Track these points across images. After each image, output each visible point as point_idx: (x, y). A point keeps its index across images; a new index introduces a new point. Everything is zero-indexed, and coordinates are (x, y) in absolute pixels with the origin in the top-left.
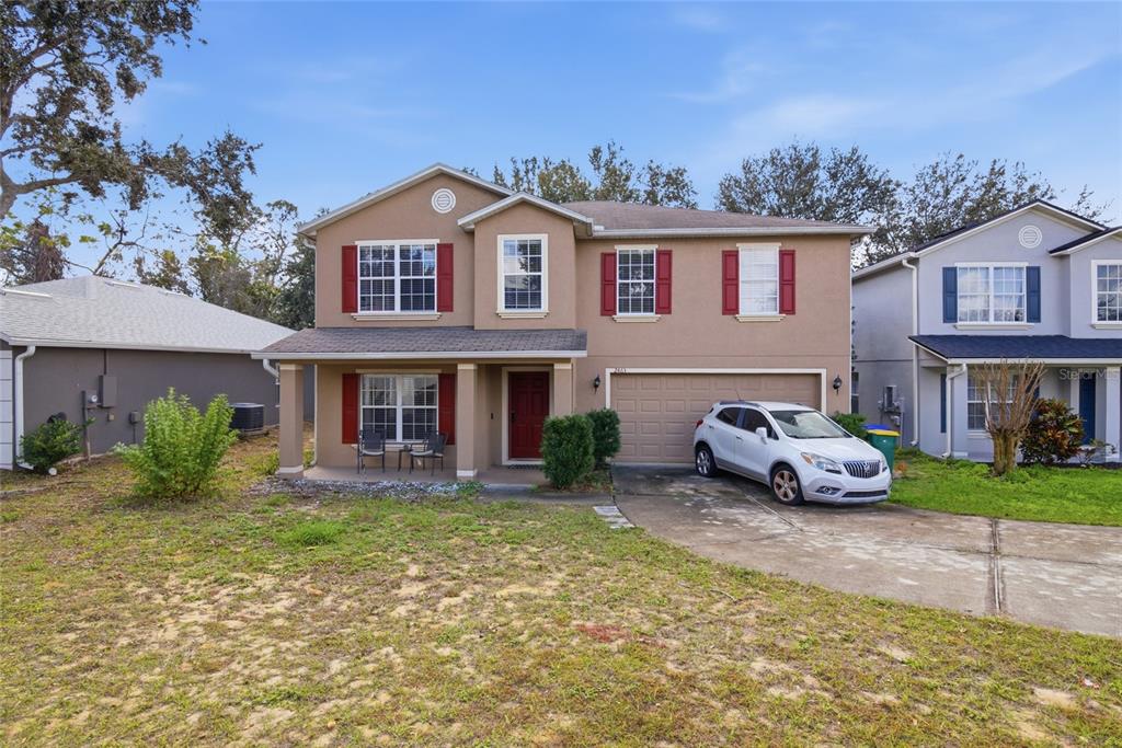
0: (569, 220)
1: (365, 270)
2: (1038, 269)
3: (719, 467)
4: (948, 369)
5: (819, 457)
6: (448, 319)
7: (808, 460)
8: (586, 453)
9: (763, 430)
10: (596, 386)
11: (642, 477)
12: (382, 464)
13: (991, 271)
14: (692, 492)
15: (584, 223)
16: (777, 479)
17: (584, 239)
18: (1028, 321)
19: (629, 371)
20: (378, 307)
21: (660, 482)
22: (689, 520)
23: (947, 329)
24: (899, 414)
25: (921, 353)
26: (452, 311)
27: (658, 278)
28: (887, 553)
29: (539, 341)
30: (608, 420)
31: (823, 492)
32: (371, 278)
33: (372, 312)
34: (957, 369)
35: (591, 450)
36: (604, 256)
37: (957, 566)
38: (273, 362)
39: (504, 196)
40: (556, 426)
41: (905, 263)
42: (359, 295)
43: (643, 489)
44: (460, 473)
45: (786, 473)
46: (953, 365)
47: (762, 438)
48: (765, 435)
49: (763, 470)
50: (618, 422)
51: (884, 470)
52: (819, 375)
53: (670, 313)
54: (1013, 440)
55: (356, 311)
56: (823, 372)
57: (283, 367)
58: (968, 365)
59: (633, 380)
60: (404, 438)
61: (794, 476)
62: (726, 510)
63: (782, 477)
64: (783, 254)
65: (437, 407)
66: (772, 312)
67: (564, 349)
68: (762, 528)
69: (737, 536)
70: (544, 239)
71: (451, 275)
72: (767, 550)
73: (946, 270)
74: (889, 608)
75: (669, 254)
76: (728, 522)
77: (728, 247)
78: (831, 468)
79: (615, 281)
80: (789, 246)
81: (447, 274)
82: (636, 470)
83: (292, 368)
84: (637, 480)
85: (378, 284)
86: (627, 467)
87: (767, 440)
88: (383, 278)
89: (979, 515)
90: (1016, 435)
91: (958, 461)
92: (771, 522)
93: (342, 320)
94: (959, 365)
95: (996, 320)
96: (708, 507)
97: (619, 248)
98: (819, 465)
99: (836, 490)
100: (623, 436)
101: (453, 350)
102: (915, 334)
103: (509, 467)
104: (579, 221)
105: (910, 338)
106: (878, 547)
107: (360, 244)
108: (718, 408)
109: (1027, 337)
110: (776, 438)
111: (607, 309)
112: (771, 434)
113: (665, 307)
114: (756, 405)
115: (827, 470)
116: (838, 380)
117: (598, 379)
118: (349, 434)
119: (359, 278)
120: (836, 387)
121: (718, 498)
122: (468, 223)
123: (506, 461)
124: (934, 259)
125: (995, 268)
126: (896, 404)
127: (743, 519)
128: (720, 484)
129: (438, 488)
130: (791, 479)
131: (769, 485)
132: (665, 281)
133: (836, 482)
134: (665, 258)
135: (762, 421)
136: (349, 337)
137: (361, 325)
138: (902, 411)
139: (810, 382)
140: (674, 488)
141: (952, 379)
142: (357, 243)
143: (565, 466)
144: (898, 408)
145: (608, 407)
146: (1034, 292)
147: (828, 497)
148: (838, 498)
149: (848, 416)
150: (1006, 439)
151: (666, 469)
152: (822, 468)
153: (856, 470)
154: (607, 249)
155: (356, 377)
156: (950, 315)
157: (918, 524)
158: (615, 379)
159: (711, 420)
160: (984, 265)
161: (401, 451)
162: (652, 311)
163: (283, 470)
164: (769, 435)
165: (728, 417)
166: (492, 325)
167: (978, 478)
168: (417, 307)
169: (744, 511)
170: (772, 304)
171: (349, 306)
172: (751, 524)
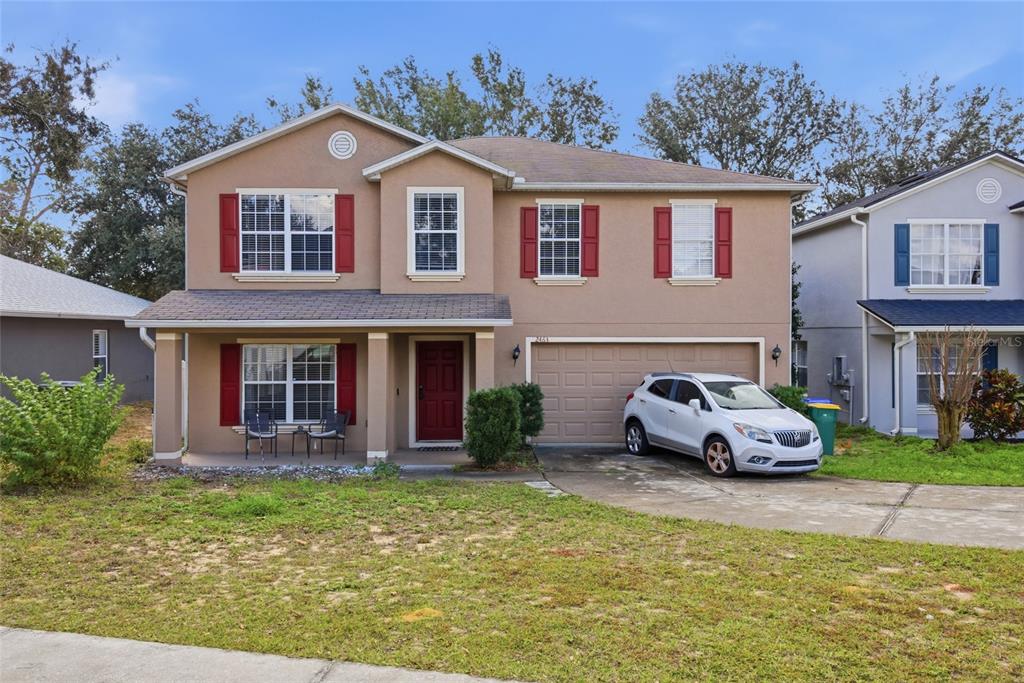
0: (488, 172)
1: (249, 223)
2: (996, 227)
3: (651, 443)
4: (897, 337)
5: (750, 427)
6: (348, 281)
7: (741, 431)
8: (513, 428)
9: (696, 402)
10: (515, 357)
11: (569, 456)
12: (272, 449)
13: (947, 227)
14: (624, 469)
15: (504, 176)
16: (711, 452)
17: (503, 191)
18: (986, 285)
19: (551, 340)
20: (264, 266)
21: (589, 460)
22: (624, 490)
23: (899, 293)
24: (848, 388)
25: (871, 319)
26: (353, 271)
27: (584, 237)
28: (804, 507)
29: (457, 307)
30: (531, 395)
31: (754, 462)
32: (256, 232)
33: (256, 272)
34: (904, 337)
35: (518, 426)
36: (524, 210)
37: (861, 513)
38: (152, 332)
39: (416, 144)
40: (479, 401)
41: (854, 218)
42: (241, 252)
43: (571, 466)
44: (371, 454)
45: (719, 444)
46: (901, 333)
47: (696, 411)
48: (699, 406)
49: (696, 443)
50: (541, 396)
51: (815, 439)
52: (756, 345)
53: (597, 275)
54: (957, 412)
55: (238, 271)
56: (761, 341)
57: (159, 337)
58: (915, 333)
59: (556, 350)
60: (295, 418)
61: (727, 447)
62: (660, 482)
63: (715, 449)
64: (719, 212)
65: (335, 382)
66: (707, 275)
67: (486, 317)
68: (694, 494)
69: (670, 500)
70: (460, 193)
71: (351, 230)
72: (698, 507)
73: (898, 227)
74: (793, 535)
75: (596, 209)
76: (660, 490)
77: (660, 203)
78: (762, 437)
79: (536, 239)
80: (726, 203)
81: (347, 230)
82: (561, 450)
83: (172, 337)
84: (564, 459)
85: (264, 240)
86: (551, 448)
87: (701, 412)
88: (270, 232)
89: (904, 482)
90: (959, 407)
91: (906, 437)
92: (703, 488)
93: (223, 281)
94: (907, 333)
95: (951, 283)
96: (641, 480)
97: (540, 202)
98: (751, 435)
99: (767, 459)
100: (547, 414)
101: (364, 317)
102: (865, 299)
103: (419, 449)
104: (499, 174)
105: (859, 303)
106: (799, 504)
107: (242, 192)
108: (650, 380)
109: (984, 302)
110: (710, 409)
111: (528, 272)
112: (705, 406)
113: (591, 270)
114: (690, 377)
115: (759, 440)
116: (777, 350)
117: (517, 350)
118: (229, 416)
119: (241, 232)
120: (775, 358)
121: (651, 473)
122: (374, 174)
123: (413, 443)
124: (887, 214)
125: (951, 226)
126: (845, 376)
127: (676, 488)
128: (652, 461)
129: (349, 470)
130: (724, 451)
131: (703, 458)
132: (592, 240)
133: (768, 451)
134: (592, 213)
135: (696, 393)
136: (236, 301)
137: (246, 287)
138: (852, 384)
139: (748, 352)
140: (606, 465)
141: (901, 348)
142: (237, 191)
143: (491, 442)
144: (847, 381)
145: (529, 380)
146: (992, 252)
147: (759, 467)
148: (769, 467)
149: (787, 389)
150: (950, 412)
151: (593, 448)
152: (753, 439)
153: (787, 439)
154: (527, 203)
155: (237, 348)
156: (902, 277)
157: (843, 489)
158: (536, 349)
159: (642, 393)
160: (940, 221)
161: (295, 433)
162: (577, 273)
163: (159, 456)
164: (703, 407)
165: (660, 389)
166: (401, 288)
167: (922, 454)
168: (312, 267)
169: (677, 482)
170: (707, 266)
171: (228, 264)
172: (684, 492)
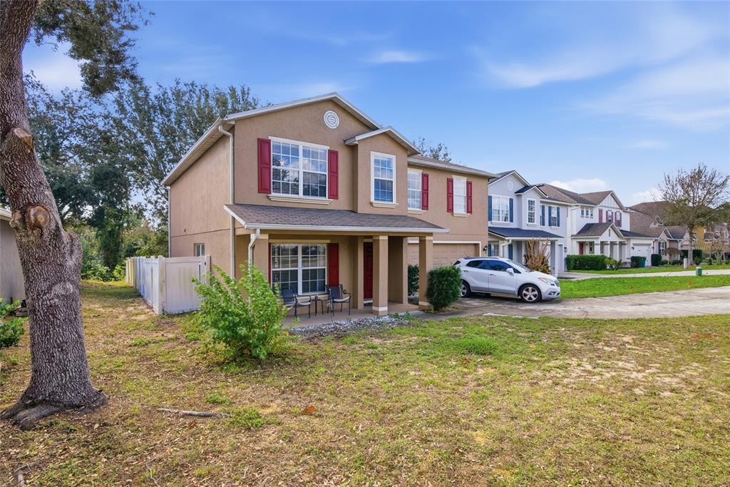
0: (406, 149)
5: (546, 279)
6: (335, 204)
9: (511, 270)
13: (501, 198)
16: (524, 292)
18: (510, 222)
20: (286, 191)
26: (338, 198)
31: (552, 294)
32: (281, 168)
33: (281, 195)
34: (506, 242)
42: (272, 180)
45: (530, 288)
47: (510, 274)
49: (512, 289)
52: (478, 245)
53: (428, 209)
55: (270, 193)
56: (480, 243)
58: (512, 240)
60: (303, 291)
61: (536, 289)
63: (527, 290)
64: (468, 183)
65: (326, 267)
66: (464, 212)
70: (394, 158)
71: (337, 173)
73: (489, 197)
75: (427, 176)
77: (449, 176)
81: (334, 173)
95: (502, 221)
98: (547, 282)
99: (555, 293)
107: (273, 139)
108: (464, 261)
109: (510, 228)
110: (519, 273)
114: (496, 259)
115: (551, 285)
119: (272, 167)
120: (485, 250)
130: (534, 291)
132: (426, 192)
133: (555, 289)
137: (274, 204)
139: (473, 247)
141: (503, 246)
142: (270, 138)
146: (511, 209)
148: (555, 296)
159: (464, 268)
160: (499, 196)
162: (420, 208)
164: (515, 272)
165: (476, 265)
166: (368, 210)
168: (314, 194)
171: (264, 188)
